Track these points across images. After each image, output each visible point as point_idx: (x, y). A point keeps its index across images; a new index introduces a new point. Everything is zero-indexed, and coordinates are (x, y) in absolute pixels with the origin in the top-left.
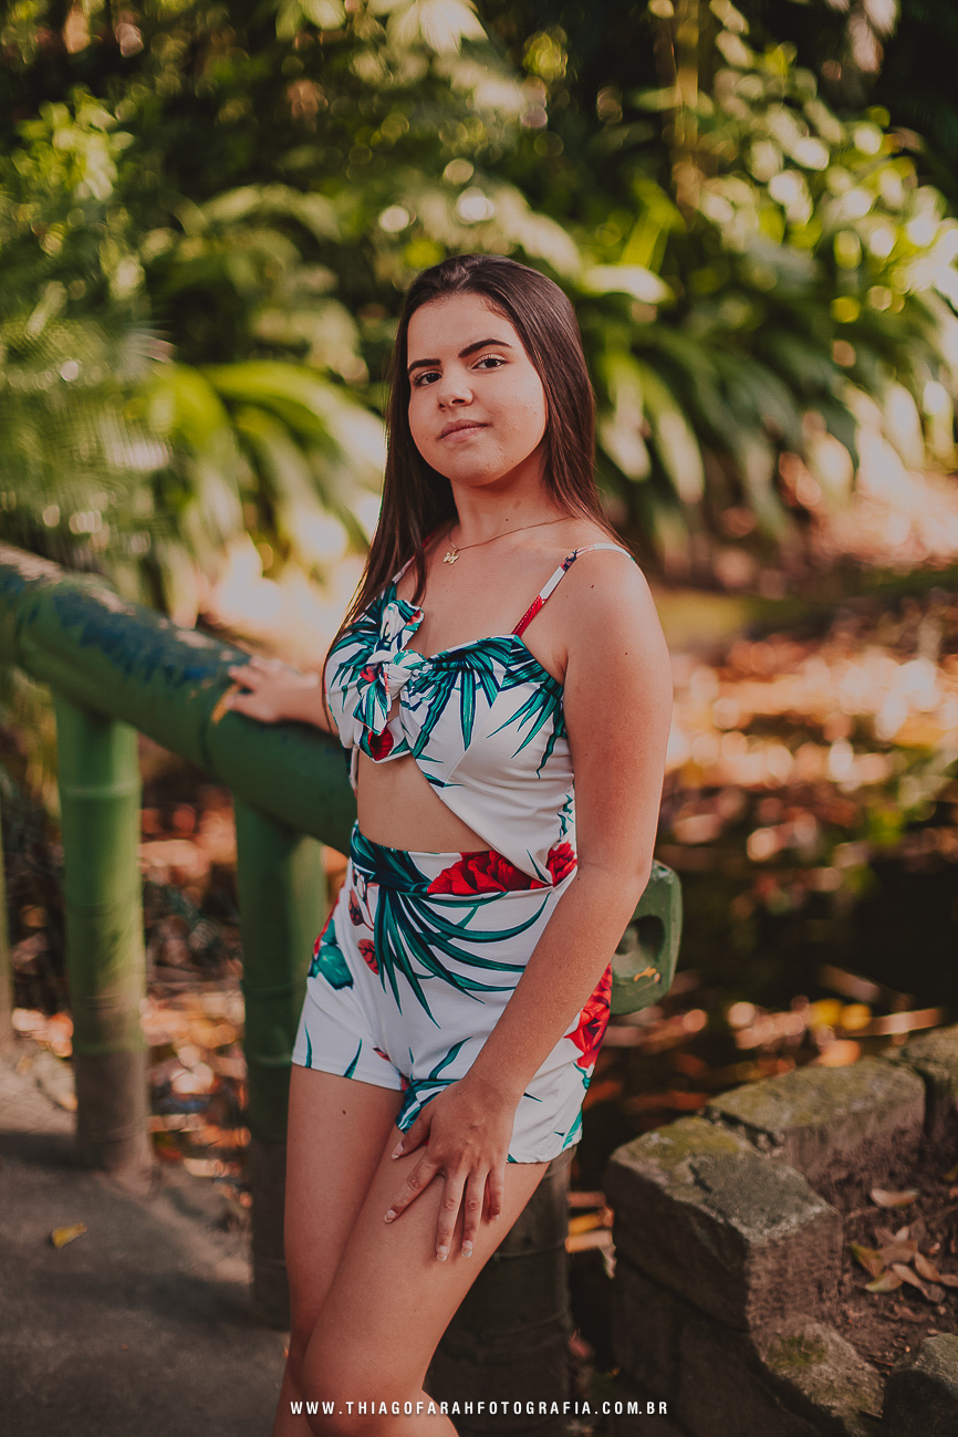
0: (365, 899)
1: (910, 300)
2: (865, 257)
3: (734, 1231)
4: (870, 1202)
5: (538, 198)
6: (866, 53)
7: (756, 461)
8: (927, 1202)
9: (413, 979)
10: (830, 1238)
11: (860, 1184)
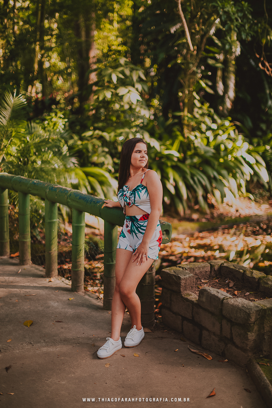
0: (129, 224)
1: (236, 159)
2: (226, 149)
3: (179, 276)
4: (201, 281)
5: (152, 135)
6: (229, 104)
7: (200, 192)
8: (210, 282)
9: (136, 234)
10: (193, 279)
11: (199, 278)
